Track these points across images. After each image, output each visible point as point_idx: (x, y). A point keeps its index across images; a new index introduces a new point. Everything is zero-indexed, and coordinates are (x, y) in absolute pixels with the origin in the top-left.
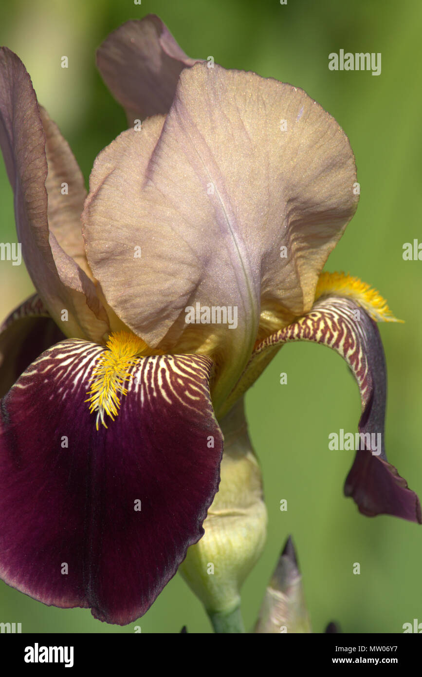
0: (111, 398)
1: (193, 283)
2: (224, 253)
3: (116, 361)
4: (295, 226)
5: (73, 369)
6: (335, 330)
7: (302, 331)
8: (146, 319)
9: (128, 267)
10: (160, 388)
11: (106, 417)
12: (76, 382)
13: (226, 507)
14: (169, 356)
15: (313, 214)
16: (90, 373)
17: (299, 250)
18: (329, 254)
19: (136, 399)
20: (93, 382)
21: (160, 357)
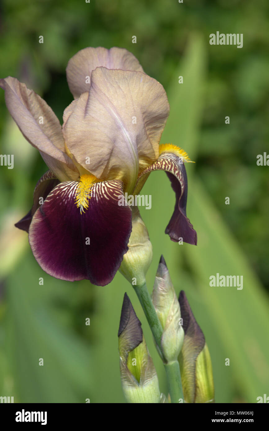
0: (85, 201)
1: (110, 149)
2: (121, 137)
3: (85, 186)
4: (147, 124)
5: (68, 191)
6: (169, 164)
7: (156, 166)
8: (94, 166)
9: (83, 147)
10: (104, 194)
11: (84, 209)
12: (70, 196)
13: (136, 243)
14: (105, 181)
15: (153, 118)
16: (75, 192)
17: (150, 134)
18: (162, 134)
19: (95, 200)
20: (77, 195)
21: (102, 182)
